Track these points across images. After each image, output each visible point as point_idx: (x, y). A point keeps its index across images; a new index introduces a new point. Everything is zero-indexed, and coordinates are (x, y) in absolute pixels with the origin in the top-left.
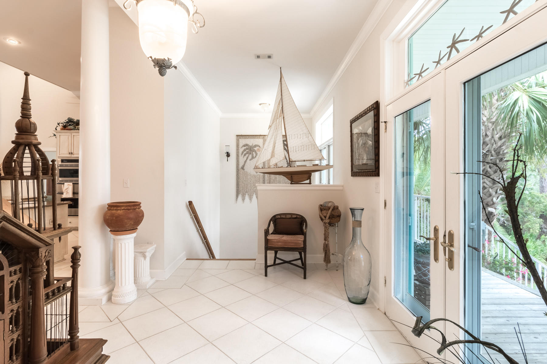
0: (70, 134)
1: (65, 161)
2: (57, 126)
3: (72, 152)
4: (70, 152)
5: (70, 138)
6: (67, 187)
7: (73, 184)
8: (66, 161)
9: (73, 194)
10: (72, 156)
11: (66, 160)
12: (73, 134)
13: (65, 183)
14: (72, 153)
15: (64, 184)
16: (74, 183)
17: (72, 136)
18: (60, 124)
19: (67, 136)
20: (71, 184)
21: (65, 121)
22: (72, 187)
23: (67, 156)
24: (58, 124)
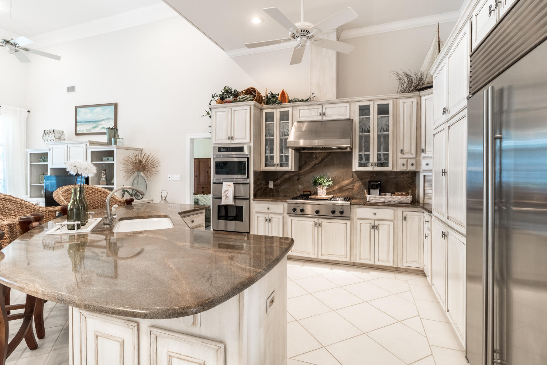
0: (229, 110)
1: (223, 150)
2: (211, 100)
3: (232, 135)
4: (229, 135)
5: (229, 114)
6: (227, 189)
7: (234, 184)
8: (225, 150)
9: (234, 199)
10: (233, 142)
11: (224, 148)
12: (234, 109)
13: (224, 183)
14: (232, 138)
15: (222, 183)
16: (235, 182)
17: (233, 111)
18: (215, 97)
19: (226, 113)
20: (231, 184)
21: (221, 91)
22: (232, 188)
23: (224, 142)
24: (213, 97)
